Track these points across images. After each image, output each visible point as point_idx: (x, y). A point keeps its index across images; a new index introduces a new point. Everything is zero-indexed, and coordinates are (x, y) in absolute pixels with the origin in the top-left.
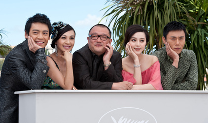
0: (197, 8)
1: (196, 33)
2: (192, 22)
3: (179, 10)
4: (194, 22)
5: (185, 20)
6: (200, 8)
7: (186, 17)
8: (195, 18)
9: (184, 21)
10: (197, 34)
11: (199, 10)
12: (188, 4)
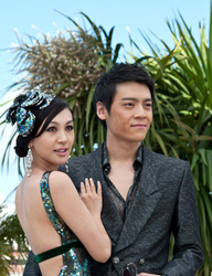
0: (196, 105)
1: (195, 158)
2: (186, 136)
3: (160, 110)
4: (190, 134)
5: (171, 130)
6: (203, 105)
7: (174, 126)
8: (193, 128)
9: (170, 133)
10: (198, 162)
11: (201, 109)
12: (177, 98)
